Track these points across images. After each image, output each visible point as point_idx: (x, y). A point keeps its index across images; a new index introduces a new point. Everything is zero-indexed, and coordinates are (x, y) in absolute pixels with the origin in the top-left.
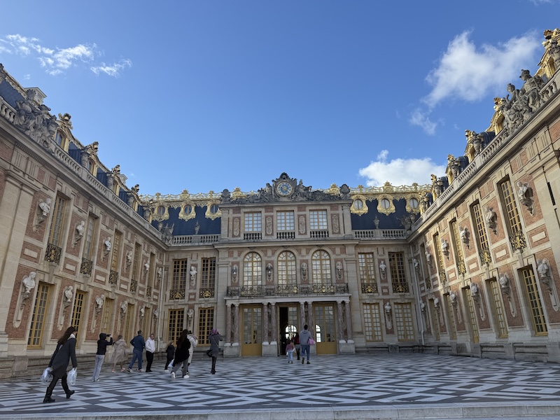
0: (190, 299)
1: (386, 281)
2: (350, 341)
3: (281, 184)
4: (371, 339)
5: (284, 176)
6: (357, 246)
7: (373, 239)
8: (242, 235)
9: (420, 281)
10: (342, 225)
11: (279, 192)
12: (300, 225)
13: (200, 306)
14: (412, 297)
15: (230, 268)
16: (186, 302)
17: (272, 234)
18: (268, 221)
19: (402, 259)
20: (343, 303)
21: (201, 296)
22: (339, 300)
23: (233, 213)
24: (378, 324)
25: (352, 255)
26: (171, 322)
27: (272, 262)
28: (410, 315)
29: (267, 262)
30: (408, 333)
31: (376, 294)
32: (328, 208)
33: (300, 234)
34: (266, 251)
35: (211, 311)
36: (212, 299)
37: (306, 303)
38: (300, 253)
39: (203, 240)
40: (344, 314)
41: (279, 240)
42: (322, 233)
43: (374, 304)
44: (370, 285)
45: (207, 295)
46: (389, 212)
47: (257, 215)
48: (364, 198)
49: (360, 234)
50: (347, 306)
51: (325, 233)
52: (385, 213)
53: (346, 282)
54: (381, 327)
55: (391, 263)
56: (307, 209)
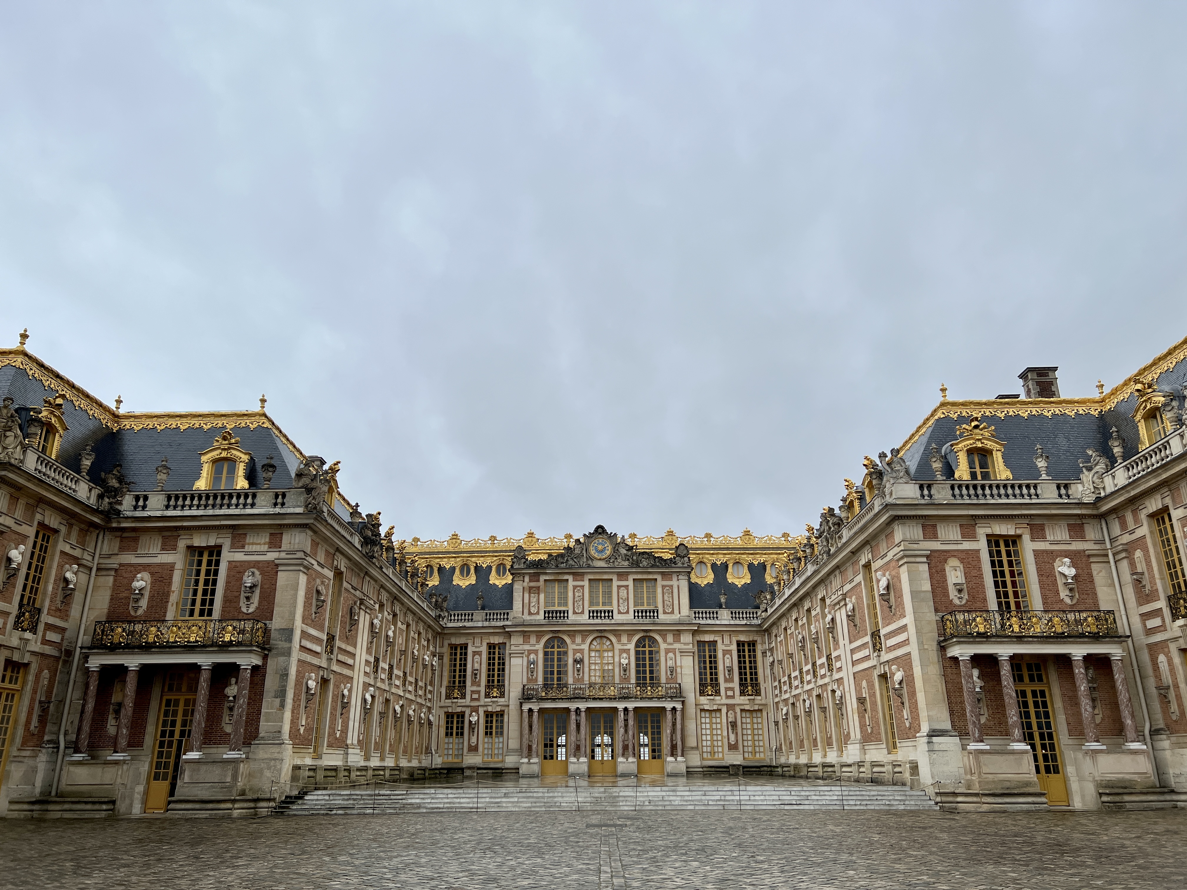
0: (472, 700)
1: (731, 680)
2: (680, 759)
3: (596, 541)
4: (709, 757)
5: (600, 530)
6: (695, 633)
7: (718, 622)
8: (542, 613)
10: (676, 602)
11: (593, 552)
12: (621, 601)
13: (485, 709)
14: (763, 702)
15: (525, 659)
16: (468, 703)
17: (583, 612)
18: (577, 594)
19: (754, 651)
20: (674, 709)
21: (487, 696)
22: (669, 706)
23: (530, 581)
24: (719, 738)
25: (688, 644)
26: (447, 728)
27: (581, 651)
28: (760, 726)
29: (575, 651)
30: (757, 749)
31: (718, 698)
32: (659, 577)
33: (620, 612)
34: (574, 636)
35: (501, 714)
36: (501, 700)
37: (626, 709)
38: (620, 641)
39: (488, 617)
40: (674, 724)
41: (591, 621)
42: (650, 612)
43: (714, 710)
44: (711, 685)
45: (495, 695)
46: (742, 583)
47: (563, 585)
48: (709, 560)
49: (701, 615)
50: (678, 714)
51: (654, 613)
52: (737, 583)
53: (679, 681)
54: (722, 740)
55: (739, 656)
56: (631, 578)
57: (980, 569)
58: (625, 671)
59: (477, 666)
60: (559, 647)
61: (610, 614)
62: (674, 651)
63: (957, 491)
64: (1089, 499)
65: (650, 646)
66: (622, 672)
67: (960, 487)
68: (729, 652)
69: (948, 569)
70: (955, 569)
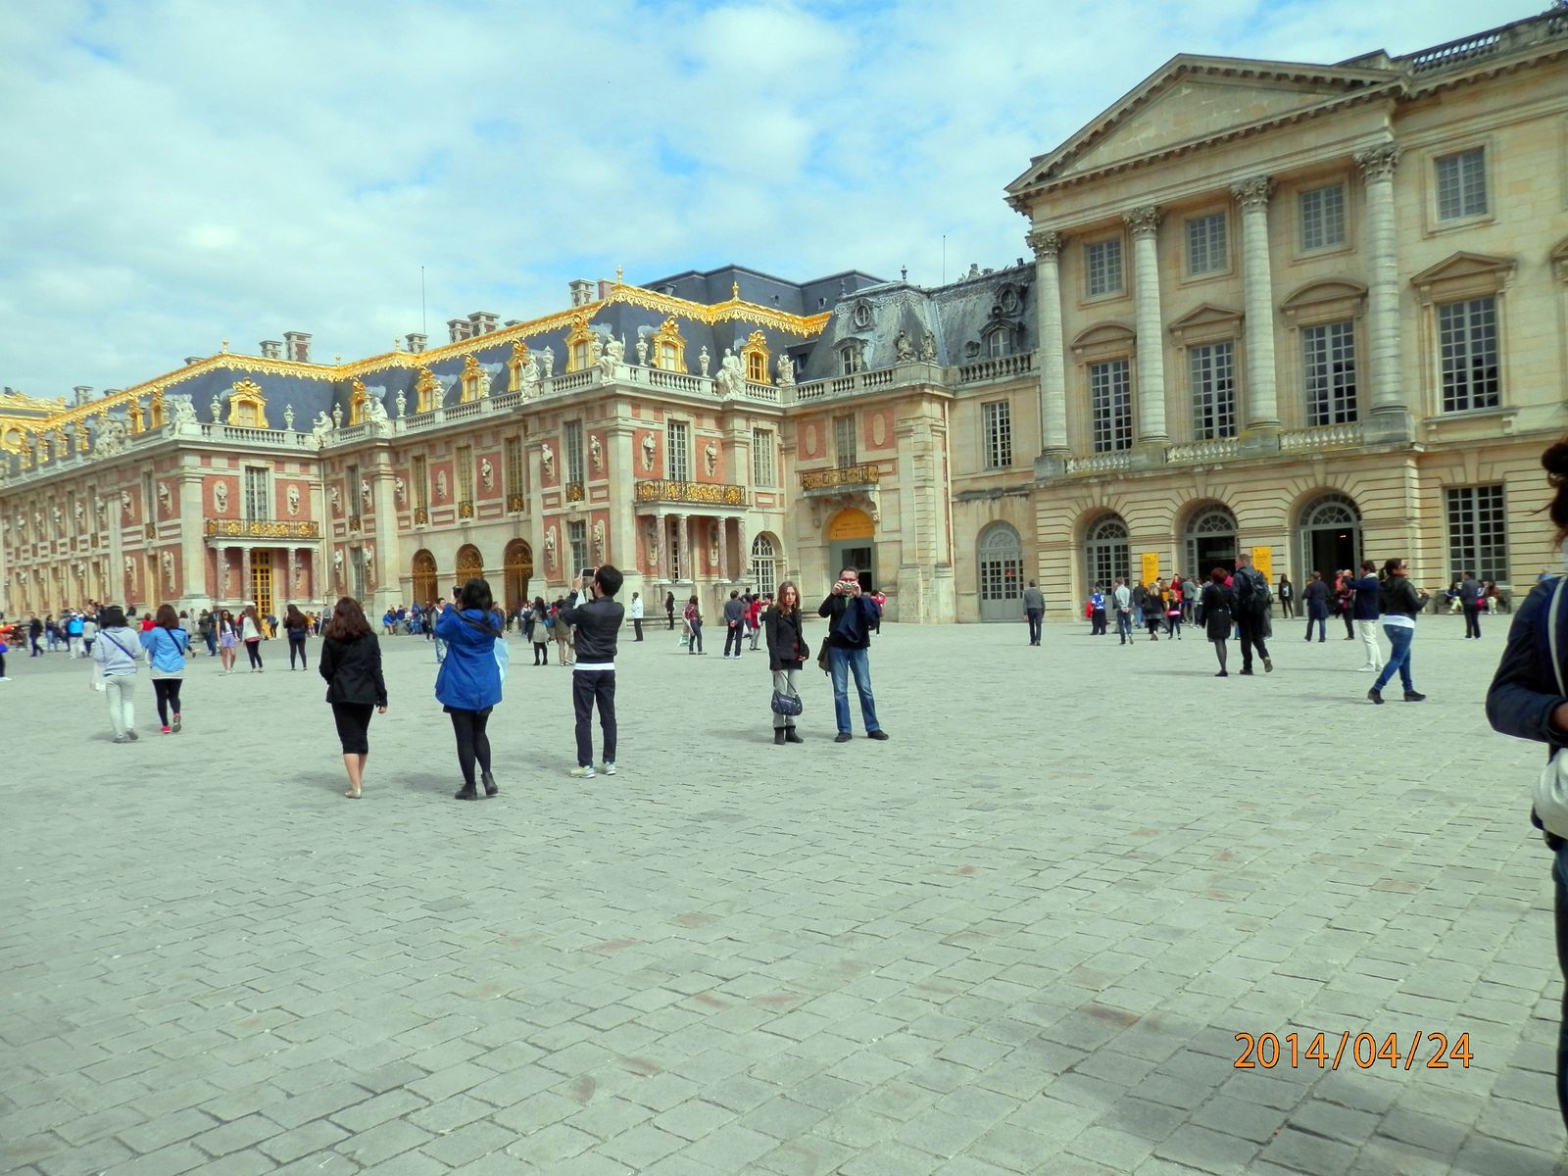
57: (238, 489)
63: (228, 432)
64: (317, 449)
67: (231, 430)
69: (216, 488)
70: (220, 488)
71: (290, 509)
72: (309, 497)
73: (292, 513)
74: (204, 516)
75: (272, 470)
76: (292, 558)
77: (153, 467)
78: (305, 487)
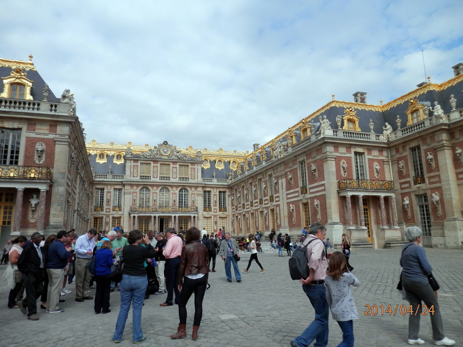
0: (106, 212)
1: (216, 206)
3: (164, 147)
5: (166, 143)
6: (203, 187)
7: (212, 183)
8: (139, 177)
9: (233, 206)
10: (196, 175)
11: (162, 152)
12: (173, 173)
13: (113, 216)
14: (227, 214)
15: (131, 195)
16: (104, 213)
17: (157, 177)
18: (155, 170)
19: (225, 195)
20: (194, 217)
21: (113, 210)
22: (192, 215)
23: (134, 163)
24: (210, 227)
25: (200, 191)
26: (94, 224)
27: (156, 193)
29: (153, 193)
31: (211, 212)
32: (190, 165)
33: (173, 178)
34: (153, 187)
35: (120, 218)
36: (120, 212)
37: (175, 217)
38: (173, 190)
39: (114, 177)
40: (194, 222)
41: (161, 181)
42: (185, 178)
43: (209, 217)
44: (208, 207)
45: (117, 210)
46: (221, 169)
47: (149, 165)
48: (209, 159)
49: (205, 180)
50: (196, 218)
51: (187, 178)
52: (219, 169)
53: (196, 206)
54: (211, 228)
55: (219, 197)
56: (178, 164)
57: (351, 164)
58: (174, 201)
59: (109, 198)
60: (146, 191)
61: (169, 178)
62: (194, 194)
63: (345, 133)
64: (386, 141)
65: (185, 192)
66: (173, 202)
68: (216, 195)
69: (341, 164)
70: (343, 163)
71: (376, 174)
72: (383, 169)
73: (377, 177)
74: (337, 179)
75: (366, 154)
76: (382, 202)
77: (305, 158)
78: (382, 163)
